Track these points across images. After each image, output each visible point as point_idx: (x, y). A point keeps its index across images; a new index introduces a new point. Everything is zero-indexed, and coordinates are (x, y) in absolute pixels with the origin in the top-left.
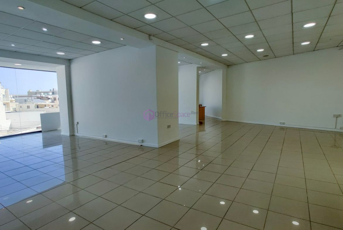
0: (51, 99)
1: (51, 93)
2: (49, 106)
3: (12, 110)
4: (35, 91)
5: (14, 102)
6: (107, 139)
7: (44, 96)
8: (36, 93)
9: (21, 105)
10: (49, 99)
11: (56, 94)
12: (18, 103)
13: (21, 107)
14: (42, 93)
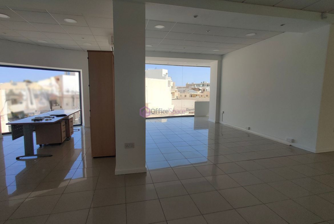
0: (201, 90)
1: (201, 85)
3: (175, 98)
4: (191, 83)
5: (177, 91)
6: (250, 131)
7: (196, 87)
8: (191, 85)
11: (206, 86)
12: (179, 93)
13: (181, 96)
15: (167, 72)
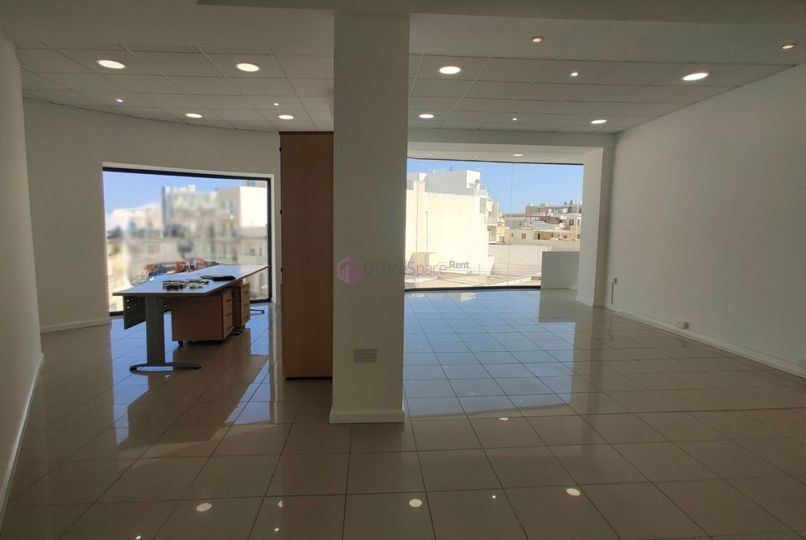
0: (565, 221)
1: (565, 210)
2: (559, 235)
3: (498, 240)
4: (538, 205)
5: (503, 225)
6: (689, 333)
7: (552, 215)
8: (539, 210)
9: (513, 231)
10: (561, 221)
11: (576, 212)
12: (509, 228)
13: (512, 236)
14: (550, 210)
15: (479, 178)
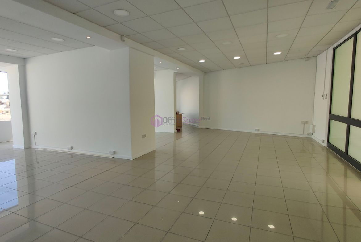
1: (5, 97)
2: (2, 111)
6: (73, 151)
10: (3, 104)
